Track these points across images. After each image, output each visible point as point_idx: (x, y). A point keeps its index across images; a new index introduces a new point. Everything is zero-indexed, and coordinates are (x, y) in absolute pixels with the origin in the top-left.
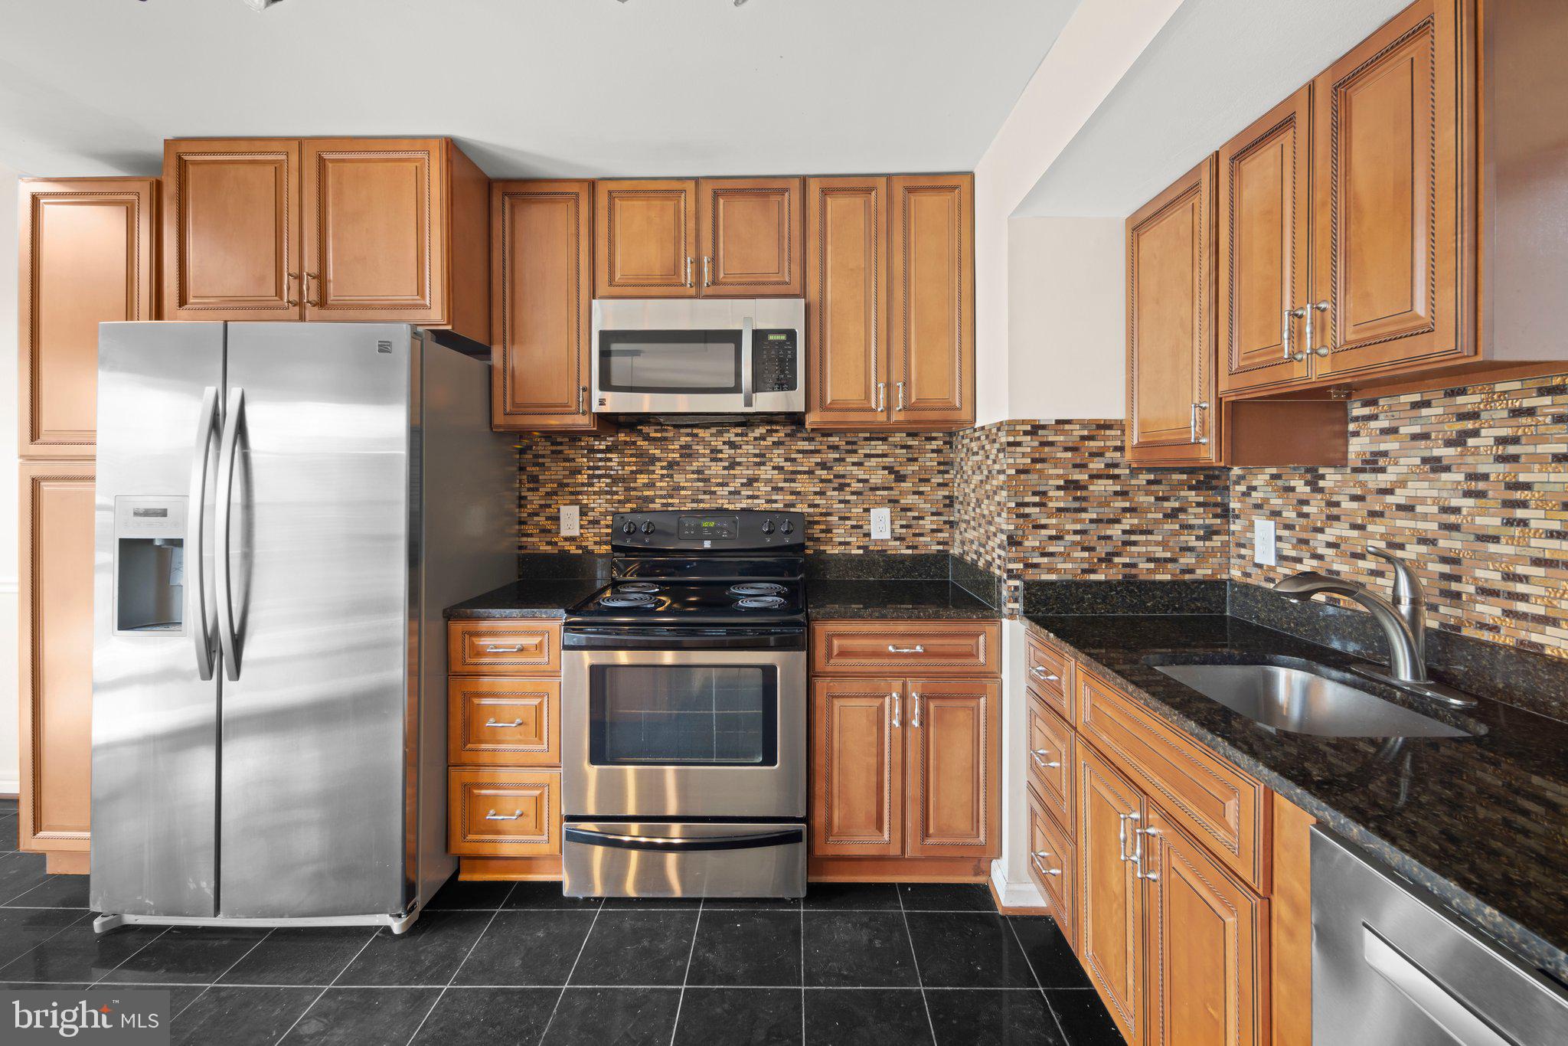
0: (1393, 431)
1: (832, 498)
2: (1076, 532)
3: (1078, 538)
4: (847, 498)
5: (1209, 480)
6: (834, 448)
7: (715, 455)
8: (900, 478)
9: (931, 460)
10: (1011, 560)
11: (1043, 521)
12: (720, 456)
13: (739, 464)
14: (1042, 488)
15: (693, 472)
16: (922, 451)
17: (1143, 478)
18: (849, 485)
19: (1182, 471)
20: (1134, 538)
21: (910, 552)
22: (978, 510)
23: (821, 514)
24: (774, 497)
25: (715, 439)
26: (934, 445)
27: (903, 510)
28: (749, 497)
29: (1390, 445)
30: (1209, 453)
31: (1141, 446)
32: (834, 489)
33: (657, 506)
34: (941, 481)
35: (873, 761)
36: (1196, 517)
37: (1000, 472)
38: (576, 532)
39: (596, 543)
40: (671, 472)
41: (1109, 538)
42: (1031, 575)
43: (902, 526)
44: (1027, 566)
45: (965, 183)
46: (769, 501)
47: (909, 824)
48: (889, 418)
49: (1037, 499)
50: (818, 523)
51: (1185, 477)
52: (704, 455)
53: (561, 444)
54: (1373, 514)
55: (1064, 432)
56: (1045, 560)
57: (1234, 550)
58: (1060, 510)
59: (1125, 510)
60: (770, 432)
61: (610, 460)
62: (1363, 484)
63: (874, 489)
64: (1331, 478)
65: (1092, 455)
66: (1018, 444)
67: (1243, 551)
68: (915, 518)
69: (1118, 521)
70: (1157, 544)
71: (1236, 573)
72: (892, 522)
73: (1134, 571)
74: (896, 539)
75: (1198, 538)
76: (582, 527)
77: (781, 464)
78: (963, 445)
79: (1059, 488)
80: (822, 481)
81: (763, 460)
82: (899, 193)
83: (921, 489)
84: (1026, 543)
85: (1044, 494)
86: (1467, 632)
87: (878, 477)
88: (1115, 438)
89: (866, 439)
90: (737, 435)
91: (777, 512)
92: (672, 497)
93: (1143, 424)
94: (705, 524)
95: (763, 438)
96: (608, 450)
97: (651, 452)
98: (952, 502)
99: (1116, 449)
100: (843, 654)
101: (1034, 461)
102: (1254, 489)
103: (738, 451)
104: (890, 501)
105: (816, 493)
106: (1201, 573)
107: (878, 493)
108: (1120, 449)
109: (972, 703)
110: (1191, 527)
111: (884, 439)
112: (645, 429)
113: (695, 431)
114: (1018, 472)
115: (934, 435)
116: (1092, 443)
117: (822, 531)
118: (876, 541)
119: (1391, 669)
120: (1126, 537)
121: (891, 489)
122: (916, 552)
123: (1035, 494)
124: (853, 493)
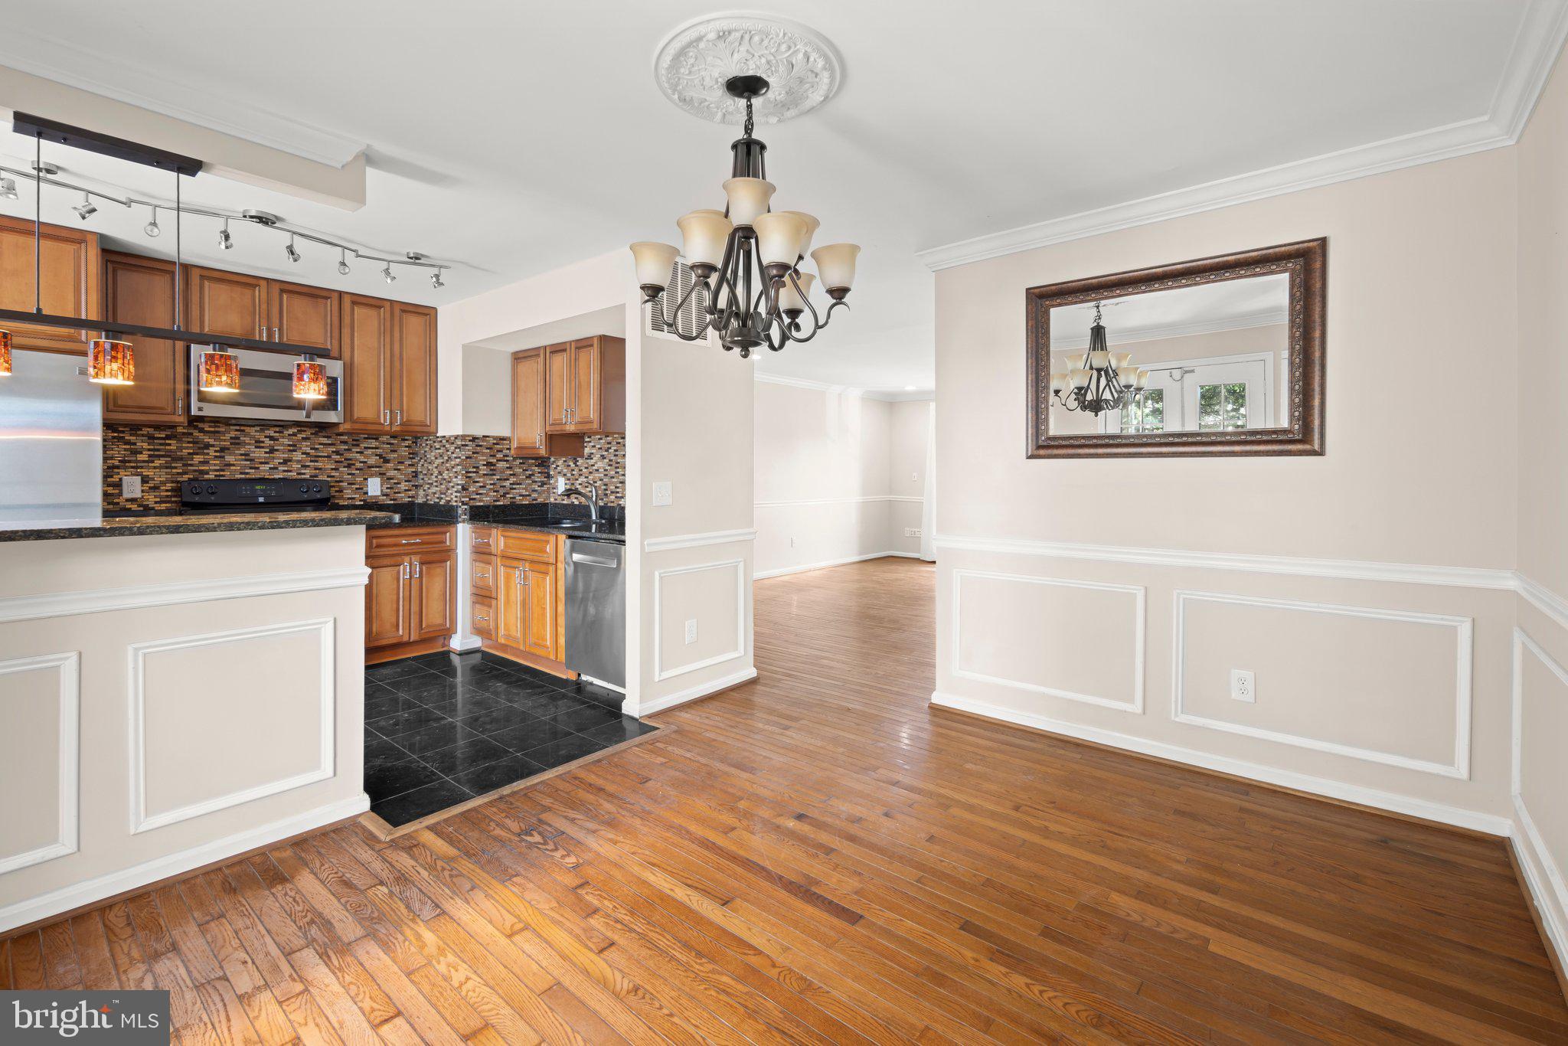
0: (594, 446)
1: (342, 472)
2: (491, 484)
3: (492, 487)
4: (353, 472)
5: (543, 462)
6: (344, 442)
7: (258, 444)
8: (387, 461)
9: (405, 451)
10: (463, 497)
11: (478, 480)
12: (262, 445)
13: (277, 450)
14: (477, 465)
15: (242, 455)
16: (399, 445)
17: (518, 461)
18: (354, 464)
19: (532, 458)
20: (514, 486)
21: (392, 502)
22: (440, 477)
23: (336, 482)
24: (303, 471)
25: (258, 434)
26: (407, 443)
27: (388, 479)
28: (284, 471)
29: (594, 451)
30: (543, 452)
31: (518, 448)
32: (345, 467)
33: (211, 476)
34: (410, 463)
35: (395, 597)
36: (538, 478)
37: (456, 458)
38: (139, 495)
39: (156, 503)
40: (223, 454)
41: (505, 486)
42: (472, 503)
43: (387, 488)
44: (470, 499)
45: (432, 312)
46: (298, 474)
47: (412, 625)
48: (391, 428)
49: (475, 470)
50: (333, 486)
51: (534, 461)
52: (249, 444)
53: (123, 432)
54: (591, 473)
55: (486, 441)
56: (478, 496)
57: (552, 491)
58: (484, 475)
59: (511, 475)
60: (300, 432)
61: (170, 445)
62: (587, 463)
63: (369, 467)
64: (580, 461)
65: (498, 451)
66: (467, 445)
67: (555, 491)
68: (395, 483)
69: (508, 479)
70: (523, 489)
71: (552, 500)
72: (382, 486)
73: (514, 500)
74: (384, 495)
75: (539, 486)
76: (143, 491)
77: (308, 451)
78: (427, 445)
79: (484, 465)
80: (336, 462)
81: (295, 448)
82: (397, 312)
83: (399, 467)
84: (470, 489)
85: (478, 467)
86: (609, 505)
87: (372, 461)
88: (507, 444)
89: (365, 438)
90: (275, 432)
91: (305, 480)
92: (223, 470)
93: (518, 439)
94: (258, 487)
95: (294, 435)
96: (168, 437)
97: (205, 440)
98: (416, 474)
99: (508, 449)
100: (378, 546)
101: (473, 453)
102: (558, 466)
103: (276, 442)
104: (380, 474)
105: (332, 469)
106: (540, 500)
107: (372, 469)
108: (509, 449)
109: (444, 564)
110: (536, 482)
111: (376, 439)
112: (201, 425)
113: (242, 428)
114: (467, 458)
115: (406, 438)
116: (498, 446)
117: (336, 491)
118: (371, 496)
119: (590, 516)
120: (511, 486)
121: (380, 467)
122: (395, 502)
123: (474, 467)
124: (357, 469)
